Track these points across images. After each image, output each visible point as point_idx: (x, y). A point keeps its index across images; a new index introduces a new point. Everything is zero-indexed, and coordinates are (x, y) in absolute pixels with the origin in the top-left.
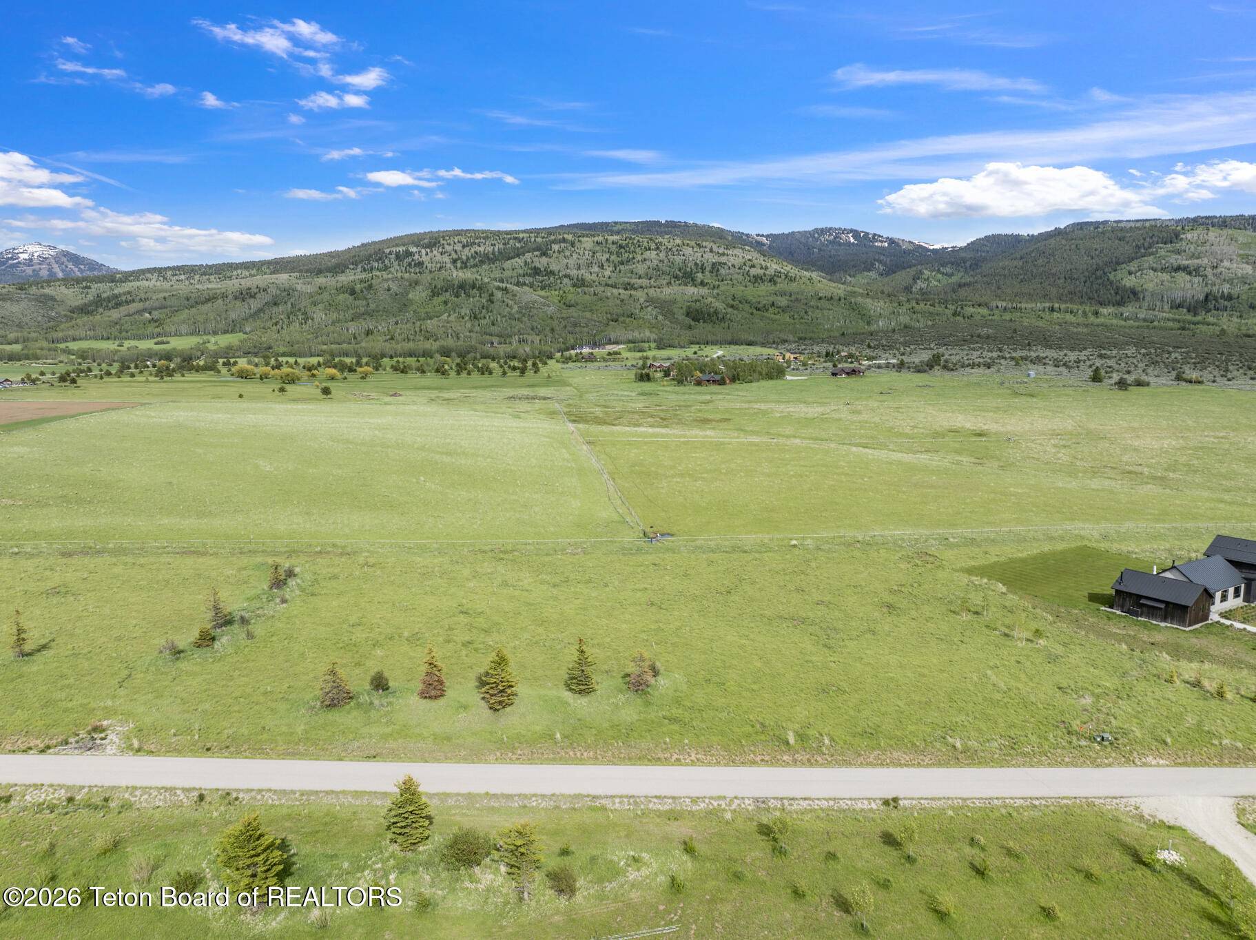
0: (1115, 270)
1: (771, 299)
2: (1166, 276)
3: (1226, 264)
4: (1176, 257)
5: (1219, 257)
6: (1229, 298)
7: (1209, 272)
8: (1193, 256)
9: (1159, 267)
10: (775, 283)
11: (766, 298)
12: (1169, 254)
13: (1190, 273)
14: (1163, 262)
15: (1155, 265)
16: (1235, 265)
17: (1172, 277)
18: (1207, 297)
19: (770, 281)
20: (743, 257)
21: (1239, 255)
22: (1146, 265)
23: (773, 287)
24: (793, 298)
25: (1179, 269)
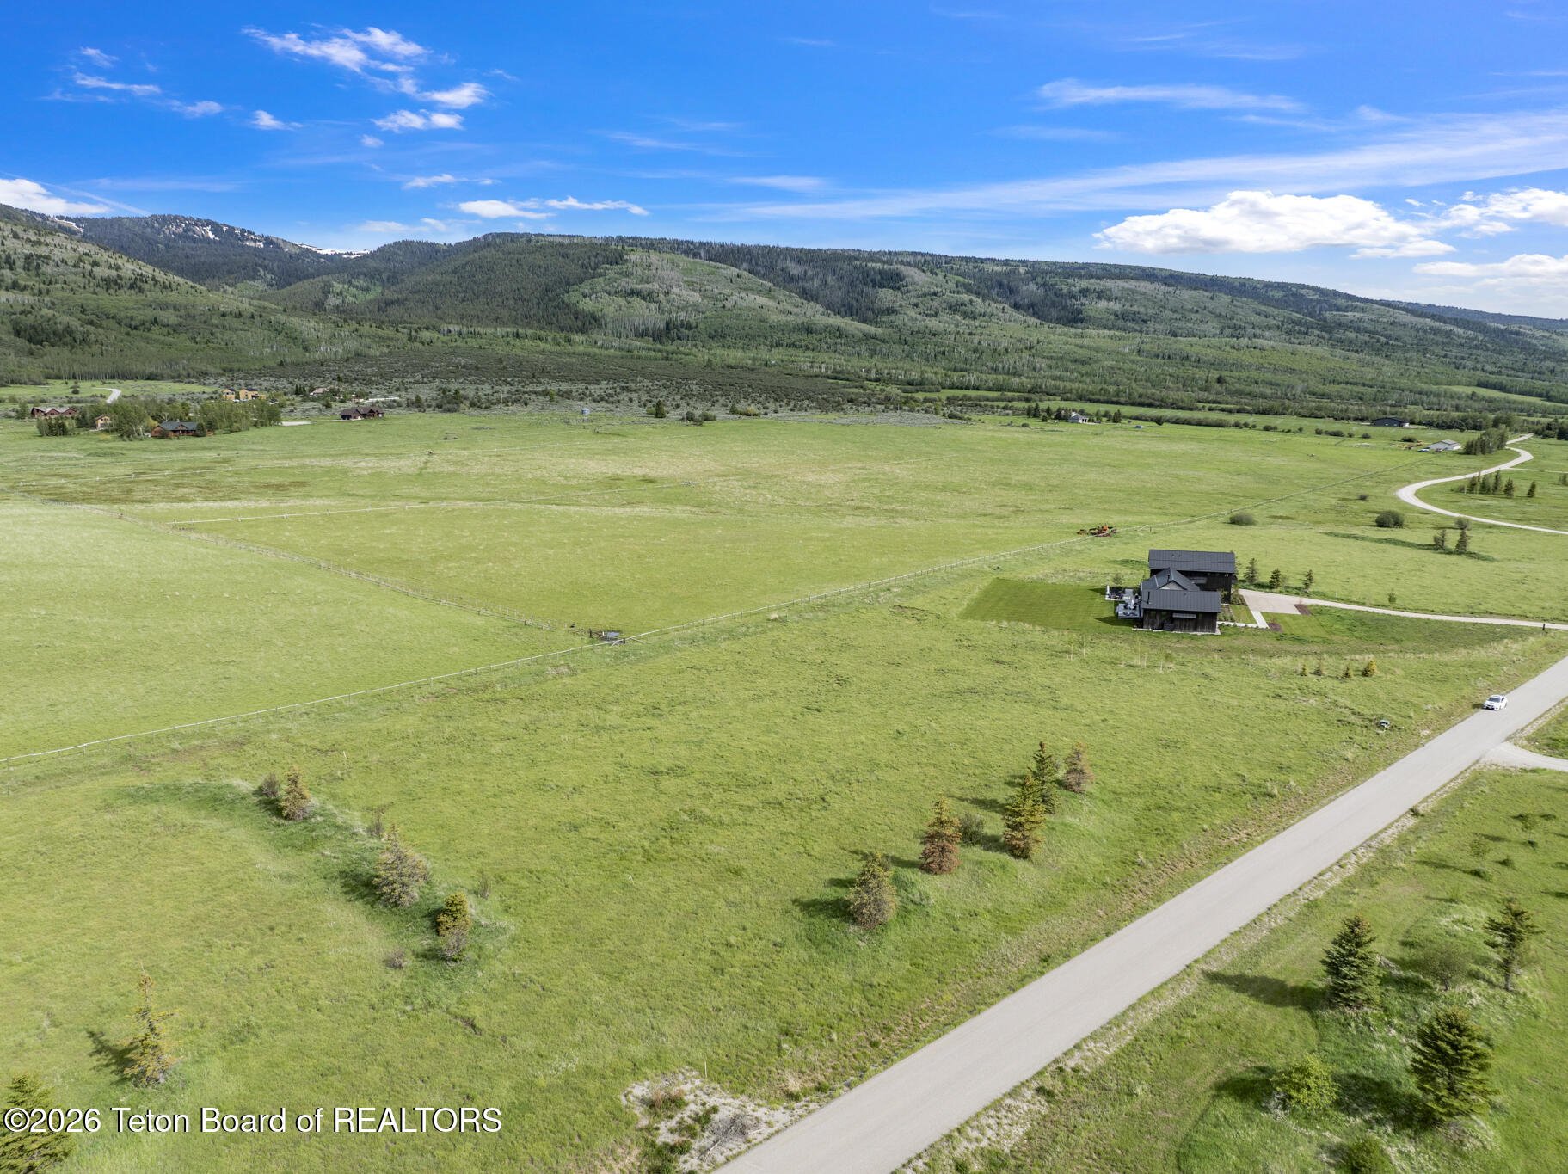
0: (568, 292)
1: (150, 313)
2: (622, 301)
3: (675, 290)
4: (627, 279)
5: (668, 283)
6: (689, 327)
7: (662, 297)
8: (642, 281)
9: (613, 290)
10: (141, 290)
11: (141, 312)
12: (618, 276)
13: (644, 298)
14: (616, 285)
15: (608, 288)
16: (684, 292)
17: (629, 302)
18: (668, 324)
19: (132, 287)
20: (75, 250)
21: (685, 282)
22: (599, 288)
23: (141, 297)
24: (183, 312)
25: (632, 293)
